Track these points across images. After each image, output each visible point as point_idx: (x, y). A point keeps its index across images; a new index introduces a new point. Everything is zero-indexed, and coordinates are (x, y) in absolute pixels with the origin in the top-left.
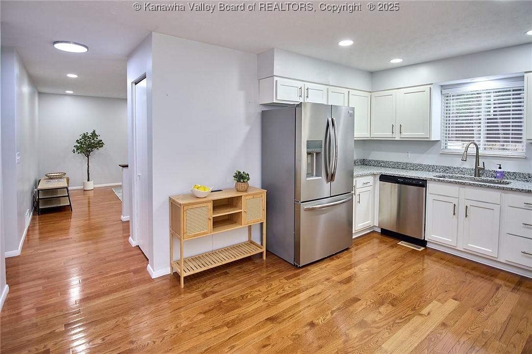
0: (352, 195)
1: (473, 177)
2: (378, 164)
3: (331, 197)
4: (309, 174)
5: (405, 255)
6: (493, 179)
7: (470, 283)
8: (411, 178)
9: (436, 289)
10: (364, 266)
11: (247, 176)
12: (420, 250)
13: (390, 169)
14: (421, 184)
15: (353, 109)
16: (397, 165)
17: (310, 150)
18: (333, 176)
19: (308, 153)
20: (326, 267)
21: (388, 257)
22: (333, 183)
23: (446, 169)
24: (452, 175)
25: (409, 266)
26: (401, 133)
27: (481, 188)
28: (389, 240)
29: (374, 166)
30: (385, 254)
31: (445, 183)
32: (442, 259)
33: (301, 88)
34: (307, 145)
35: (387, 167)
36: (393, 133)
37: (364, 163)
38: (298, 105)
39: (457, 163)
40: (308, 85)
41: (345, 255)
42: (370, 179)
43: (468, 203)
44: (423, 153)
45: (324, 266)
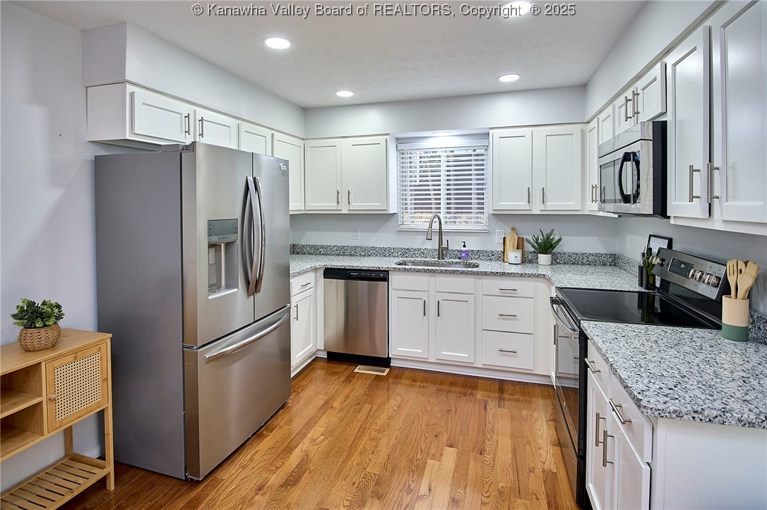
0: (289, 311)
1: (436, 260)
2: (316, 251)
3: (255, 322)
4: (215, 287)
5: (369, 388)
6: (457, 260)
7: (456, 410)
8: (369, 270)
9: (423, 438)
10: (317, 431)
11: (56, 311)
12: (385, 374)
13: (332, 257)
14: (381, 276)
15: (286, 163)
16: (342, 251)
17: (215, 239)
18: (258, 282)
19: (211, 246)
20: (252, 459)
21: (348, 401)
22: (257, 296)
23: (405, 252)
24: (414, 259)
25: (379, 408)
26: (349, 203)
27: (453, 275)
28: (341, 368)
29: (309, 254)
30: (342, 397)
31: (412, 273)
32: (414, 380)
33: (188, 117)
34: (209, 230)
35: (329, 255)
36: (338, 203)
37: (296, 250)
38: (186, 148)
39: (419, 243)
40: (201, 113)
41: (282, 420)
42: (310, 277)
43: (440, 297)
44: (376, 231)
45: (249, 457)
